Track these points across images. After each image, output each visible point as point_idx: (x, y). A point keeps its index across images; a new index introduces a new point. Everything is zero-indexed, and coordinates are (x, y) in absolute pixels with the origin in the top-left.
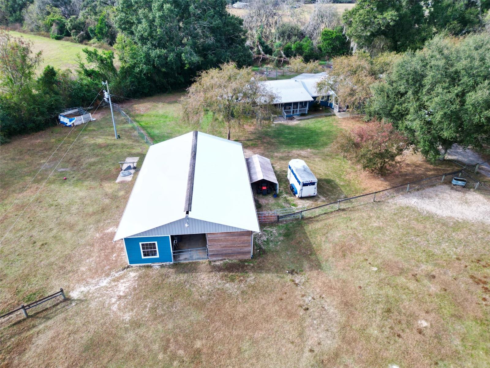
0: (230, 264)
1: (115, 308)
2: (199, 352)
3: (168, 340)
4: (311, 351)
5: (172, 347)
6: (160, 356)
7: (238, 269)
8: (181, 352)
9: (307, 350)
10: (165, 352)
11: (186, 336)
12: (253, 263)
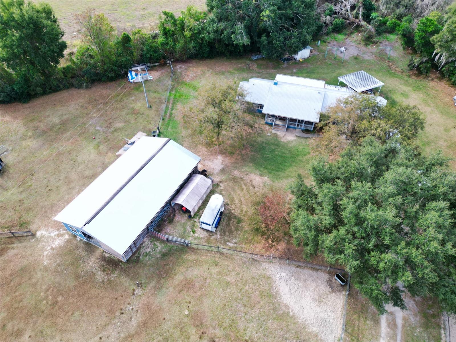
0: (112, 259)
1: (46, 253)
2: (57, 302)
3: (51, 288)
4: (101, 338)
5: (49, 293)
6: (42, 294)
7: (113, 265)
8: (50, 297)
9: (100, 336)
10: (45, 293)
11: (58, 291)
12: (124, 266)
